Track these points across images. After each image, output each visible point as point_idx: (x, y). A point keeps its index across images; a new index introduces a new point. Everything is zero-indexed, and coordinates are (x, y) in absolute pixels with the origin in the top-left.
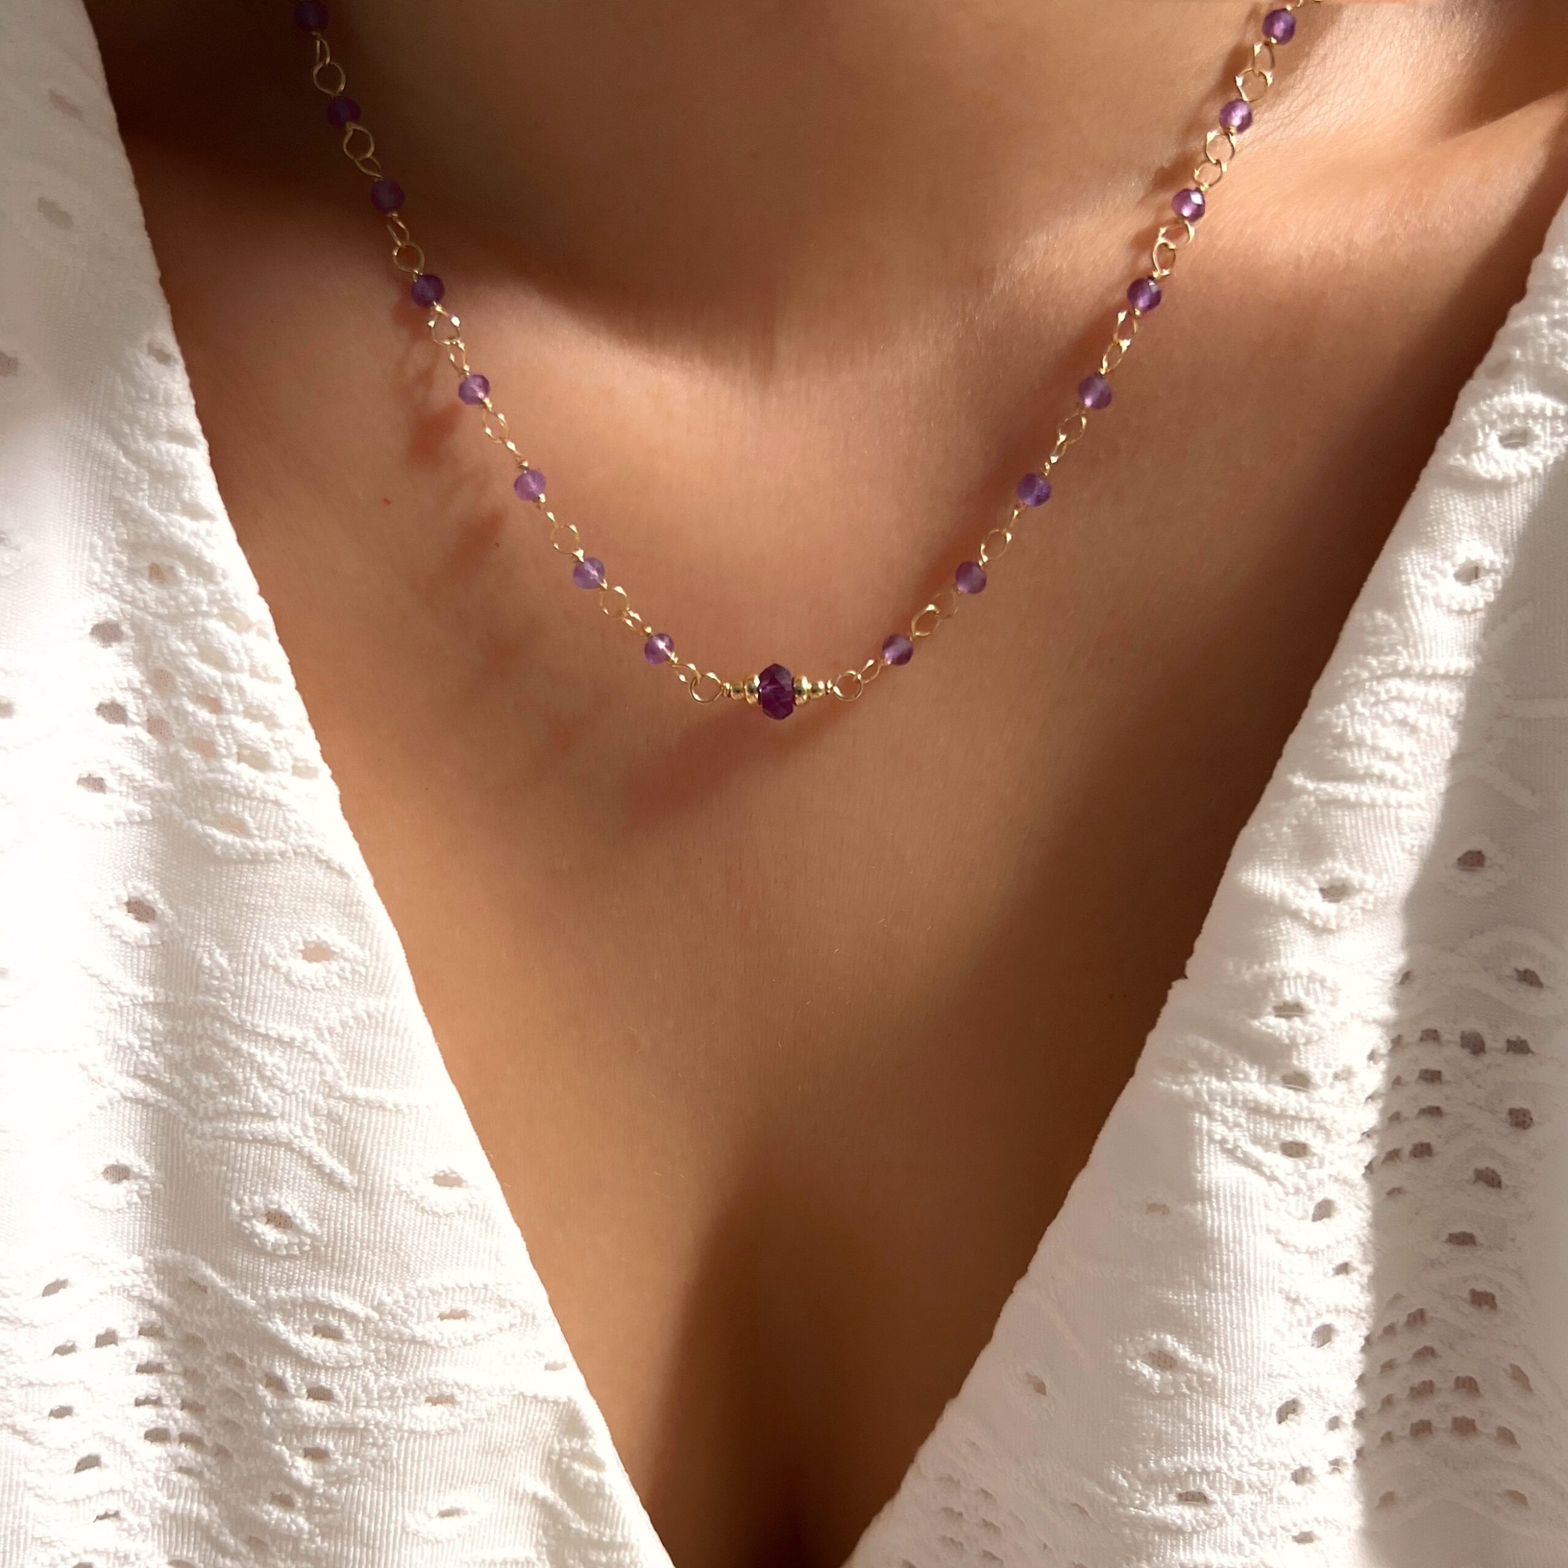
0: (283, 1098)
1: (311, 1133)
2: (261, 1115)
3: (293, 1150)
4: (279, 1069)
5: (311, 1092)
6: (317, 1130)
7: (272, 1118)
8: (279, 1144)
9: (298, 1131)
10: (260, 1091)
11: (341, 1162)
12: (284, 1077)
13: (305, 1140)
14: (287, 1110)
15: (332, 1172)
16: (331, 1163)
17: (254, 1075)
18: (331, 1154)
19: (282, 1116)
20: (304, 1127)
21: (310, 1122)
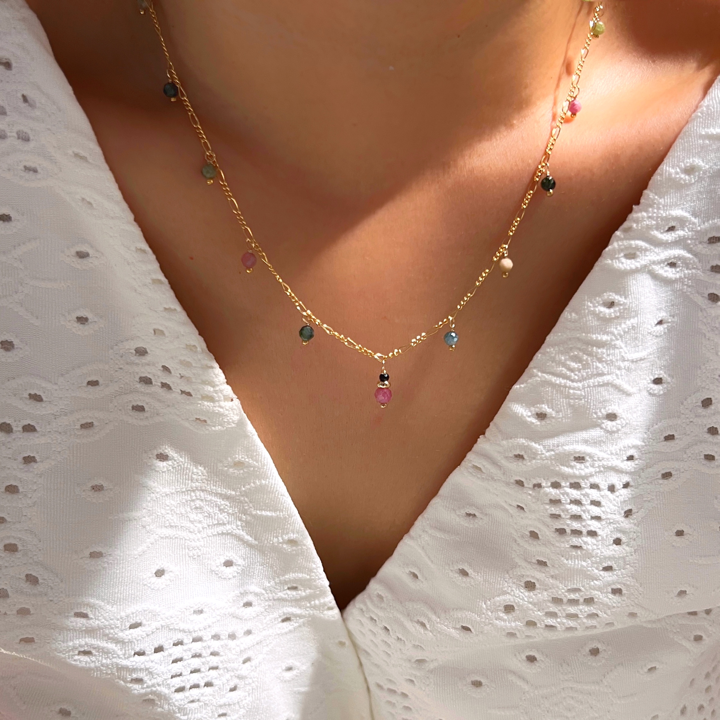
0: (228, 516)
1: (240, 528)
2: (220, 524)
3: (232, 535)
4: (227, 505)
5: (239, 513)
6: (242, 527)
7: (224, 524)
8: (228, 534)
9: (235, 527)
10: (219, 514)
11: (251, 536)
12: (229, 509)
13: (237, 530)
14: (230, 520)
15: (248, 541)
16: (248, 538)
17: (217, 508)
18: (247, 534)
19: (228, 523)
20: (237, 526)
21: (239, 523)
